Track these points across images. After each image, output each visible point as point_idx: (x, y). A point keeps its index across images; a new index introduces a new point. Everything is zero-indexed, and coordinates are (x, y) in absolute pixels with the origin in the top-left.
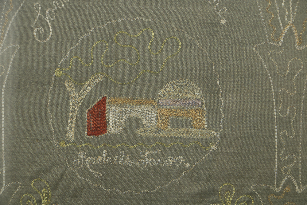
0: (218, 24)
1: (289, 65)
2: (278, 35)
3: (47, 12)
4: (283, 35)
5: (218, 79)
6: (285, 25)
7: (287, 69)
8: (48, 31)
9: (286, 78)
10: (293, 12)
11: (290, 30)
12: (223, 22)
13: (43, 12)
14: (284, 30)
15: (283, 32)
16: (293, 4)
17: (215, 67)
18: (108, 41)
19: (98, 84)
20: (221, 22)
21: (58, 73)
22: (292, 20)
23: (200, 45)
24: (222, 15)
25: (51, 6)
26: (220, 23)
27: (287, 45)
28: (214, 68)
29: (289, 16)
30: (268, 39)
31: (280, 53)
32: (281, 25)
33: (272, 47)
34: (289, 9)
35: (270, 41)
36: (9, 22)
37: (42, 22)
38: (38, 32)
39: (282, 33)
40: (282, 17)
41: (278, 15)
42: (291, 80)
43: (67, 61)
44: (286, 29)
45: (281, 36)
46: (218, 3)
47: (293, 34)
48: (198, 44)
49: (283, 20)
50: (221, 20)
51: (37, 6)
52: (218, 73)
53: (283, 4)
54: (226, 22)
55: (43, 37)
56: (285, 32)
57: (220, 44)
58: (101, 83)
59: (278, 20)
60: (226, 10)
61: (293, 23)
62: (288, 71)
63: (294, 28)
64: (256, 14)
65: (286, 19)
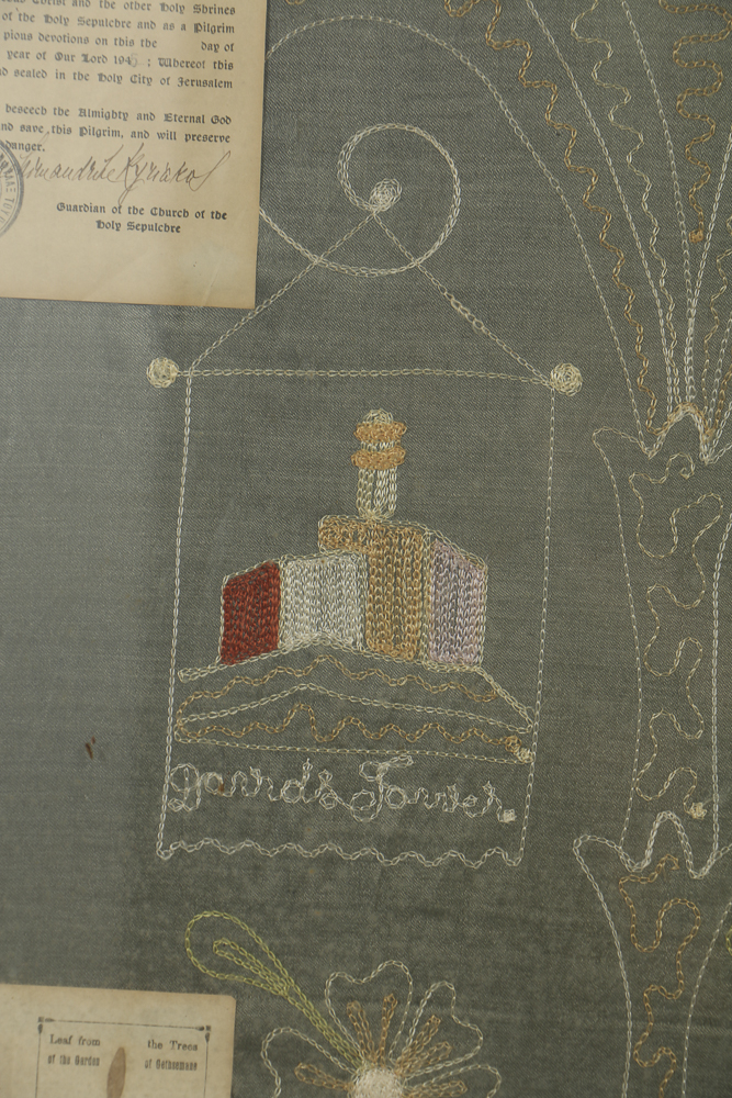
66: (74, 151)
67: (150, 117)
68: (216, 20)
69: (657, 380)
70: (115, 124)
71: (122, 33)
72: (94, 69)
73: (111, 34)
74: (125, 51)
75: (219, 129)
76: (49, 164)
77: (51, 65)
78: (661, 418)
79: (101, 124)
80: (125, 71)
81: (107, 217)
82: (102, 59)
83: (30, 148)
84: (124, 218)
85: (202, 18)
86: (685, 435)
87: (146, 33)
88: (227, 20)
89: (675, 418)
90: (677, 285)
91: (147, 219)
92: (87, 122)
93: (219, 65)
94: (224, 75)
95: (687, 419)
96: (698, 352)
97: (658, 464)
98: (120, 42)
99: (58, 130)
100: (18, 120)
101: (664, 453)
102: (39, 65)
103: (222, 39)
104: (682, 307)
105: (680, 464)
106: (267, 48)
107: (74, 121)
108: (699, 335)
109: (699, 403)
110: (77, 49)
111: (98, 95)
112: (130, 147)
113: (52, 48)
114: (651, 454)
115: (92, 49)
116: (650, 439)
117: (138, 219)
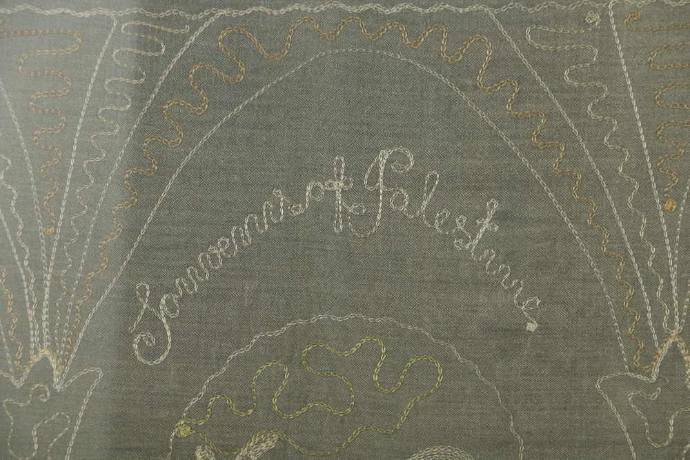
0: (520, 331)
1: (672, 422)
2: (648, 358)
3: (163, 301)
4: (660, 360)
5: (522, 449)
6: (663, 337)
7: (667, 433)
8: (162, 342)
9: (666, 451)
10: (681, 311)
11: (674, 347)
12: (531, 327)
13: (155, 302)
14: (661, 348)
15: (659, 352)
16: (679, 295)
17: (515, 423)
18: (288, 362)
19: (265, 455)
20: (527, 328)
21: (183, 430)
22: (678, 328)
23: (482, 374)
24: (529, 312)
25: (171, 290)
26: (525, 330)
27: (668, 381)
28: (512, 425)
29: (671, 320)
30: (626, 366)
31: (654, 397)
32: (655, 337)
33: (636, 383)
34: (671, 304)
35: (631, 372)
36: (82, 323)
37: (152, 322)
38: (141, 343)
39: (658, 354)
40: (657, 319)
41: (649, 316)
42: (678, 455)
43: (203, 406)
44: (667, 346)
45: (655, 360)
46: (521, 288)
47: (682, 357)
48: (478, 373)
49: (659, 329)
50: (528, 324)
51: (143, 290)
52: (522, 436)
53: (658, 294)
54: (539, 329)
55: (152, 354)
56: (663, 352)
57: (526, 374)
58: (272, 452)
59: (649, 326)
60: (539, 302)
61: (680, 334)
62: (671, 436)
63: (683, 344)
64: (602, 314)
65: (665, 325)
69: (23, 331)
78: (25, 359)
86: (43, 371)
89: (35, 359)
90: (36, 265)
95: (45, 359)
96: (52, 312)
97: (23, 392)
101: (28, 384)
104: (40, 280)
105: (40, 392)
108: (53, 300)
109: (53, 348)
114: (18, 384)
116: (18, 375)
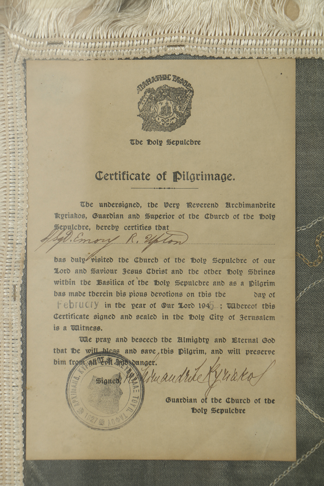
66: (175, 364)
67: (223, 340)
68: (263, 278)
70: (201, 346)
71: (203, 289)
72: (186, 312)
73: (196, 289)
74: (205, 300)
75: (268, 346)
76: (160, 373)
77: (159, 311)
79: (191, 346)
80: (206, 312)
81: (198, 405)
82: (191, 305)
83: (147, 364)
84: (209, 406)
85: (253, 277)
87: (218, 288)
88: (270, 278)
91: (224, 405)
92: (183, 346)
93: (265, 306)
94: (269, 312)
98: (201, 294)
99: (165, 351)
100: (139, 346)
102: (151, 312)
103: (267, 290)
106: (297, 294)
107: (175, 345)
110: (176, 300)
111: (189, 328)
112: (211, 360)
113: (160, 300)
115: (184, 300)
117: (218, 406)
